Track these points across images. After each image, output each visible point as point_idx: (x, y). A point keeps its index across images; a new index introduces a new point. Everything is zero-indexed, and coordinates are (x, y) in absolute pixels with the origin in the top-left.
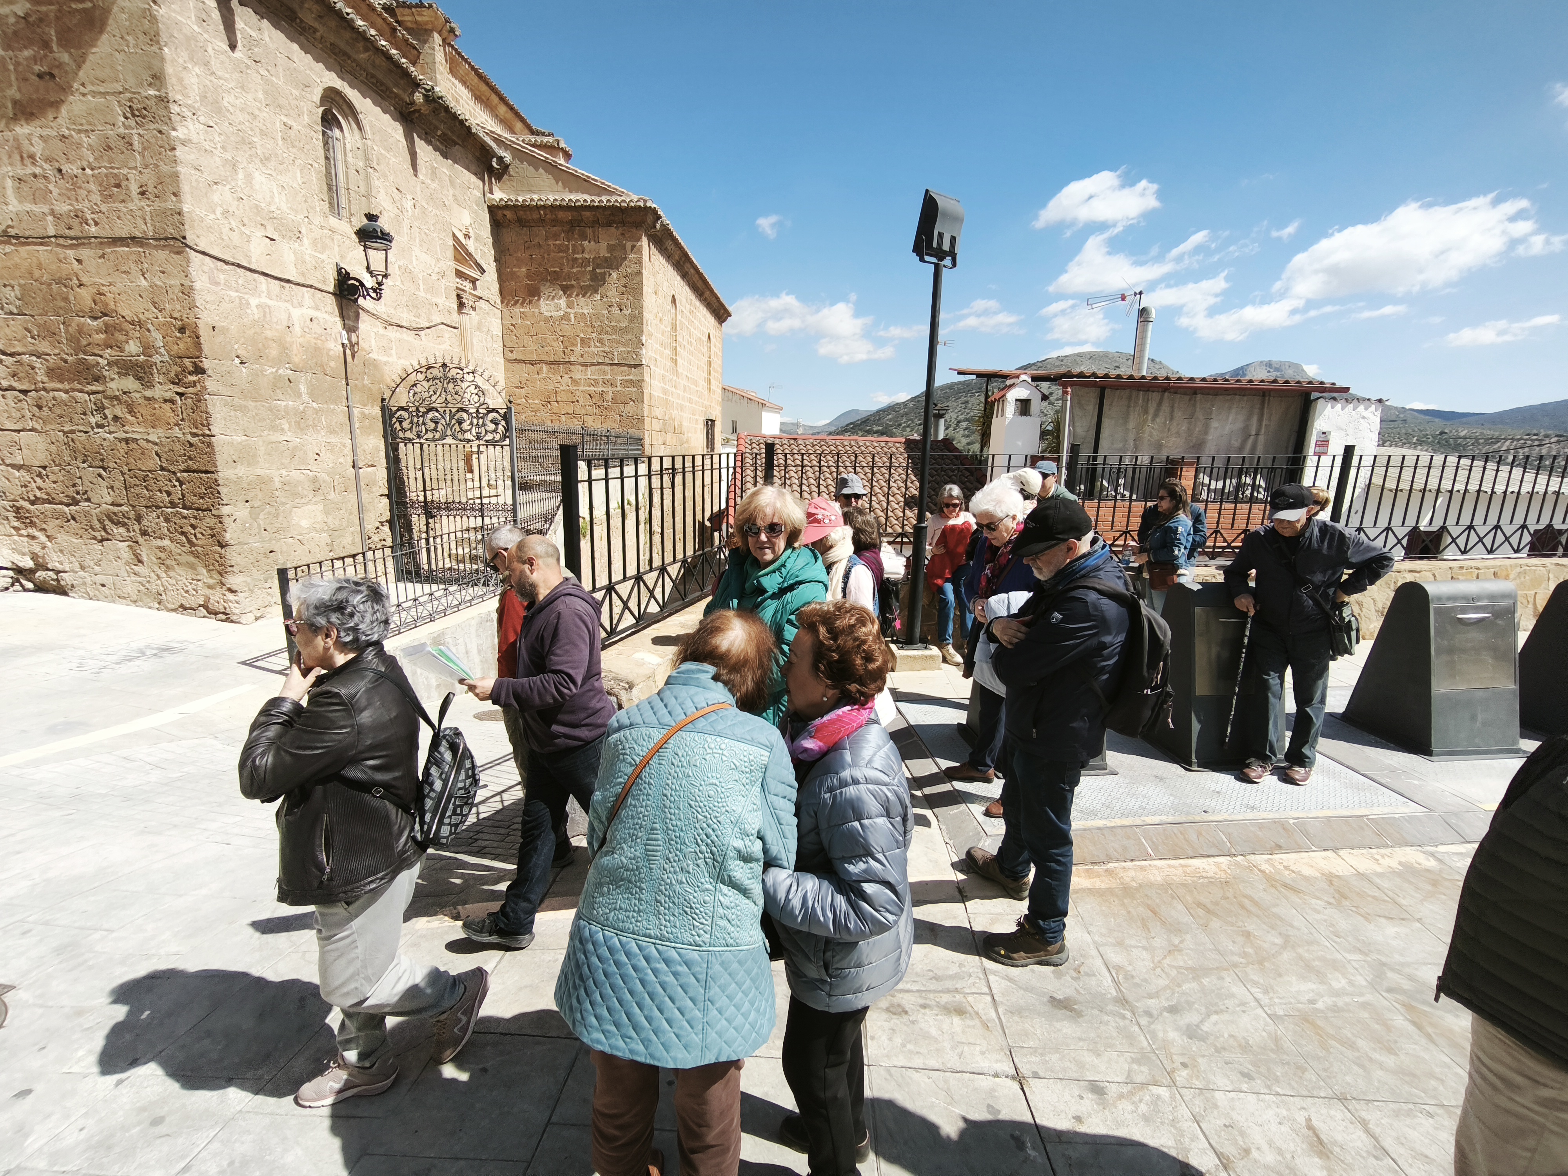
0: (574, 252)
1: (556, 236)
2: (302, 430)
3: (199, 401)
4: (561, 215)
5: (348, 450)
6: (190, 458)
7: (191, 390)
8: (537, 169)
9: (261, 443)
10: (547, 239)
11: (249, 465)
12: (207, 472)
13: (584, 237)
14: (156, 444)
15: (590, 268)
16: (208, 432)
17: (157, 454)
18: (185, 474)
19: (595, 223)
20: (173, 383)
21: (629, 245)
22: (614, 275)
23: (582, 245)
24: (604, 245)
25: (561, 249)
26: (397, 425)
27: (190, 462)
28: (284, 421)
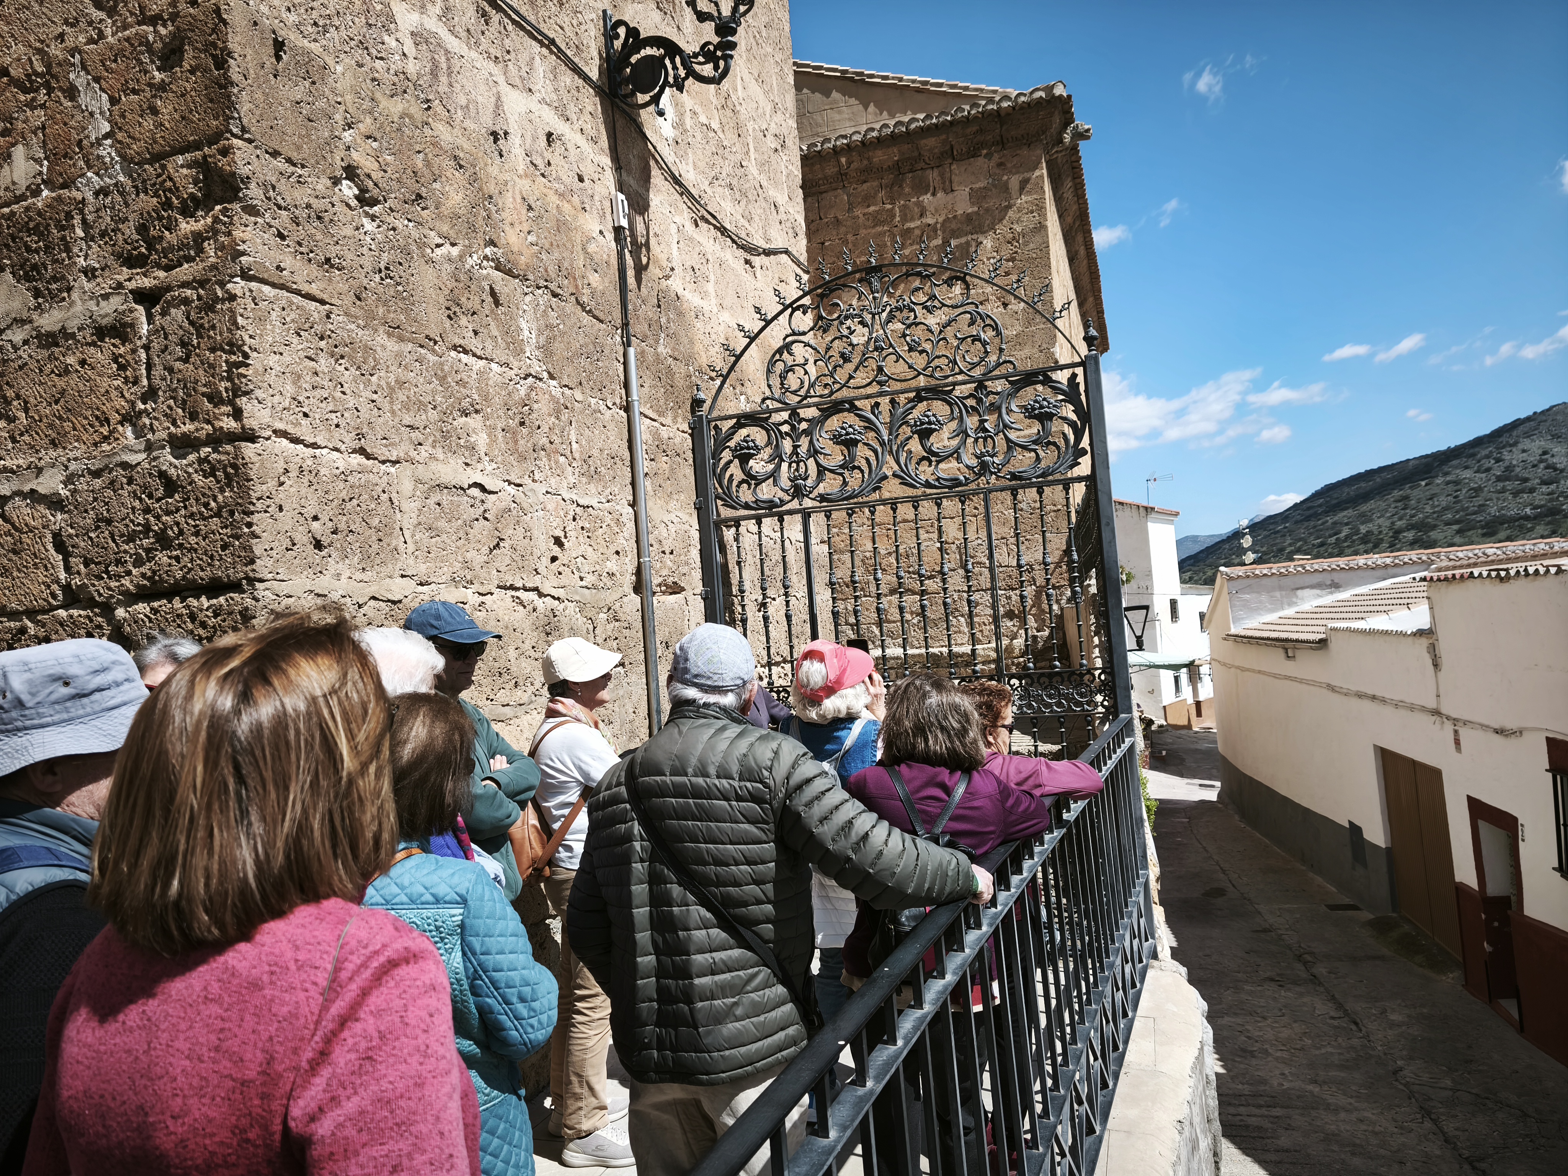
0: (904, 219)
1: (868, 200)
2: (523, 458)
3: (209, 307)
4: (879, 156)
5: (626, 540)
6: (164, 541)
7: (186, 271)
8: (827, 94)
9: (407, 486)
10: (851, 207)
11: (367, 561)
12: (215, 588)
13: (922, 188)
14: (55, 503)
15: (939, 241)
16: (229, 424)
17: (60, 545)
18: (142, 608)
19: (949, 155)
20: (132, 261)
21: (1014, 182)
22: (988, 243)
23: (919, 204)
24: (962, 193)
25: (876, 220)
26: (735, 470)
27: (163, 557)
28: (474, 422)
